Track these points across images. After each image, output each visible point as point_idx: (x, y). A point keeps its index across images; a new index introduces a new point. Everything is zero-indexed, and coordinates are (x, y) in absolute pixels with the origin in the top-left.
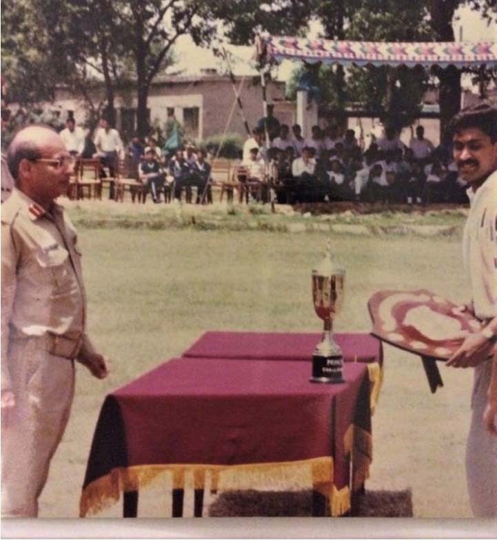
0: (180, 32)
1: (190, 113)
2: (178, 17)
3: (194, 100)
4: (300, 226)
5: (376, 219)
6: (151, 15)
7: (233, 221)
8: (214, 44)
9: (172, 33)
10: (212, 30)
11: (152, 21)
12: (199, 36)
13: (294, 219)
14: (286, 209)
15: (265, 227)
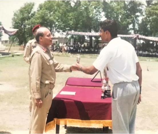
0: (56, 31)
1: (56, 42)
2: (56, 30)
3: (57, 40)
4: (72, 56)
5: (82, 55)
6: (52, 29)
7: (63, 55)
8: (60, 33)
9: (55, 31)
10: (60, 31)
11: (52, 30)
12: (58, 32)
13: (71, 55)
14: (70, 54)
15: (67, 56)
